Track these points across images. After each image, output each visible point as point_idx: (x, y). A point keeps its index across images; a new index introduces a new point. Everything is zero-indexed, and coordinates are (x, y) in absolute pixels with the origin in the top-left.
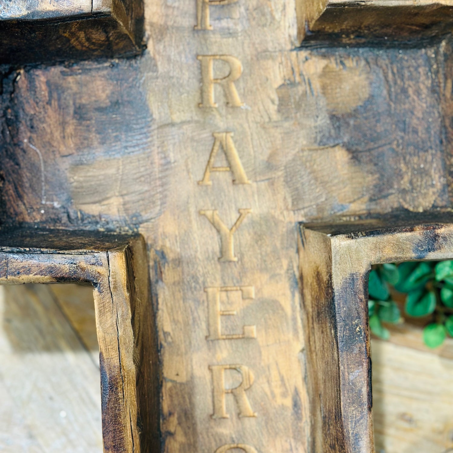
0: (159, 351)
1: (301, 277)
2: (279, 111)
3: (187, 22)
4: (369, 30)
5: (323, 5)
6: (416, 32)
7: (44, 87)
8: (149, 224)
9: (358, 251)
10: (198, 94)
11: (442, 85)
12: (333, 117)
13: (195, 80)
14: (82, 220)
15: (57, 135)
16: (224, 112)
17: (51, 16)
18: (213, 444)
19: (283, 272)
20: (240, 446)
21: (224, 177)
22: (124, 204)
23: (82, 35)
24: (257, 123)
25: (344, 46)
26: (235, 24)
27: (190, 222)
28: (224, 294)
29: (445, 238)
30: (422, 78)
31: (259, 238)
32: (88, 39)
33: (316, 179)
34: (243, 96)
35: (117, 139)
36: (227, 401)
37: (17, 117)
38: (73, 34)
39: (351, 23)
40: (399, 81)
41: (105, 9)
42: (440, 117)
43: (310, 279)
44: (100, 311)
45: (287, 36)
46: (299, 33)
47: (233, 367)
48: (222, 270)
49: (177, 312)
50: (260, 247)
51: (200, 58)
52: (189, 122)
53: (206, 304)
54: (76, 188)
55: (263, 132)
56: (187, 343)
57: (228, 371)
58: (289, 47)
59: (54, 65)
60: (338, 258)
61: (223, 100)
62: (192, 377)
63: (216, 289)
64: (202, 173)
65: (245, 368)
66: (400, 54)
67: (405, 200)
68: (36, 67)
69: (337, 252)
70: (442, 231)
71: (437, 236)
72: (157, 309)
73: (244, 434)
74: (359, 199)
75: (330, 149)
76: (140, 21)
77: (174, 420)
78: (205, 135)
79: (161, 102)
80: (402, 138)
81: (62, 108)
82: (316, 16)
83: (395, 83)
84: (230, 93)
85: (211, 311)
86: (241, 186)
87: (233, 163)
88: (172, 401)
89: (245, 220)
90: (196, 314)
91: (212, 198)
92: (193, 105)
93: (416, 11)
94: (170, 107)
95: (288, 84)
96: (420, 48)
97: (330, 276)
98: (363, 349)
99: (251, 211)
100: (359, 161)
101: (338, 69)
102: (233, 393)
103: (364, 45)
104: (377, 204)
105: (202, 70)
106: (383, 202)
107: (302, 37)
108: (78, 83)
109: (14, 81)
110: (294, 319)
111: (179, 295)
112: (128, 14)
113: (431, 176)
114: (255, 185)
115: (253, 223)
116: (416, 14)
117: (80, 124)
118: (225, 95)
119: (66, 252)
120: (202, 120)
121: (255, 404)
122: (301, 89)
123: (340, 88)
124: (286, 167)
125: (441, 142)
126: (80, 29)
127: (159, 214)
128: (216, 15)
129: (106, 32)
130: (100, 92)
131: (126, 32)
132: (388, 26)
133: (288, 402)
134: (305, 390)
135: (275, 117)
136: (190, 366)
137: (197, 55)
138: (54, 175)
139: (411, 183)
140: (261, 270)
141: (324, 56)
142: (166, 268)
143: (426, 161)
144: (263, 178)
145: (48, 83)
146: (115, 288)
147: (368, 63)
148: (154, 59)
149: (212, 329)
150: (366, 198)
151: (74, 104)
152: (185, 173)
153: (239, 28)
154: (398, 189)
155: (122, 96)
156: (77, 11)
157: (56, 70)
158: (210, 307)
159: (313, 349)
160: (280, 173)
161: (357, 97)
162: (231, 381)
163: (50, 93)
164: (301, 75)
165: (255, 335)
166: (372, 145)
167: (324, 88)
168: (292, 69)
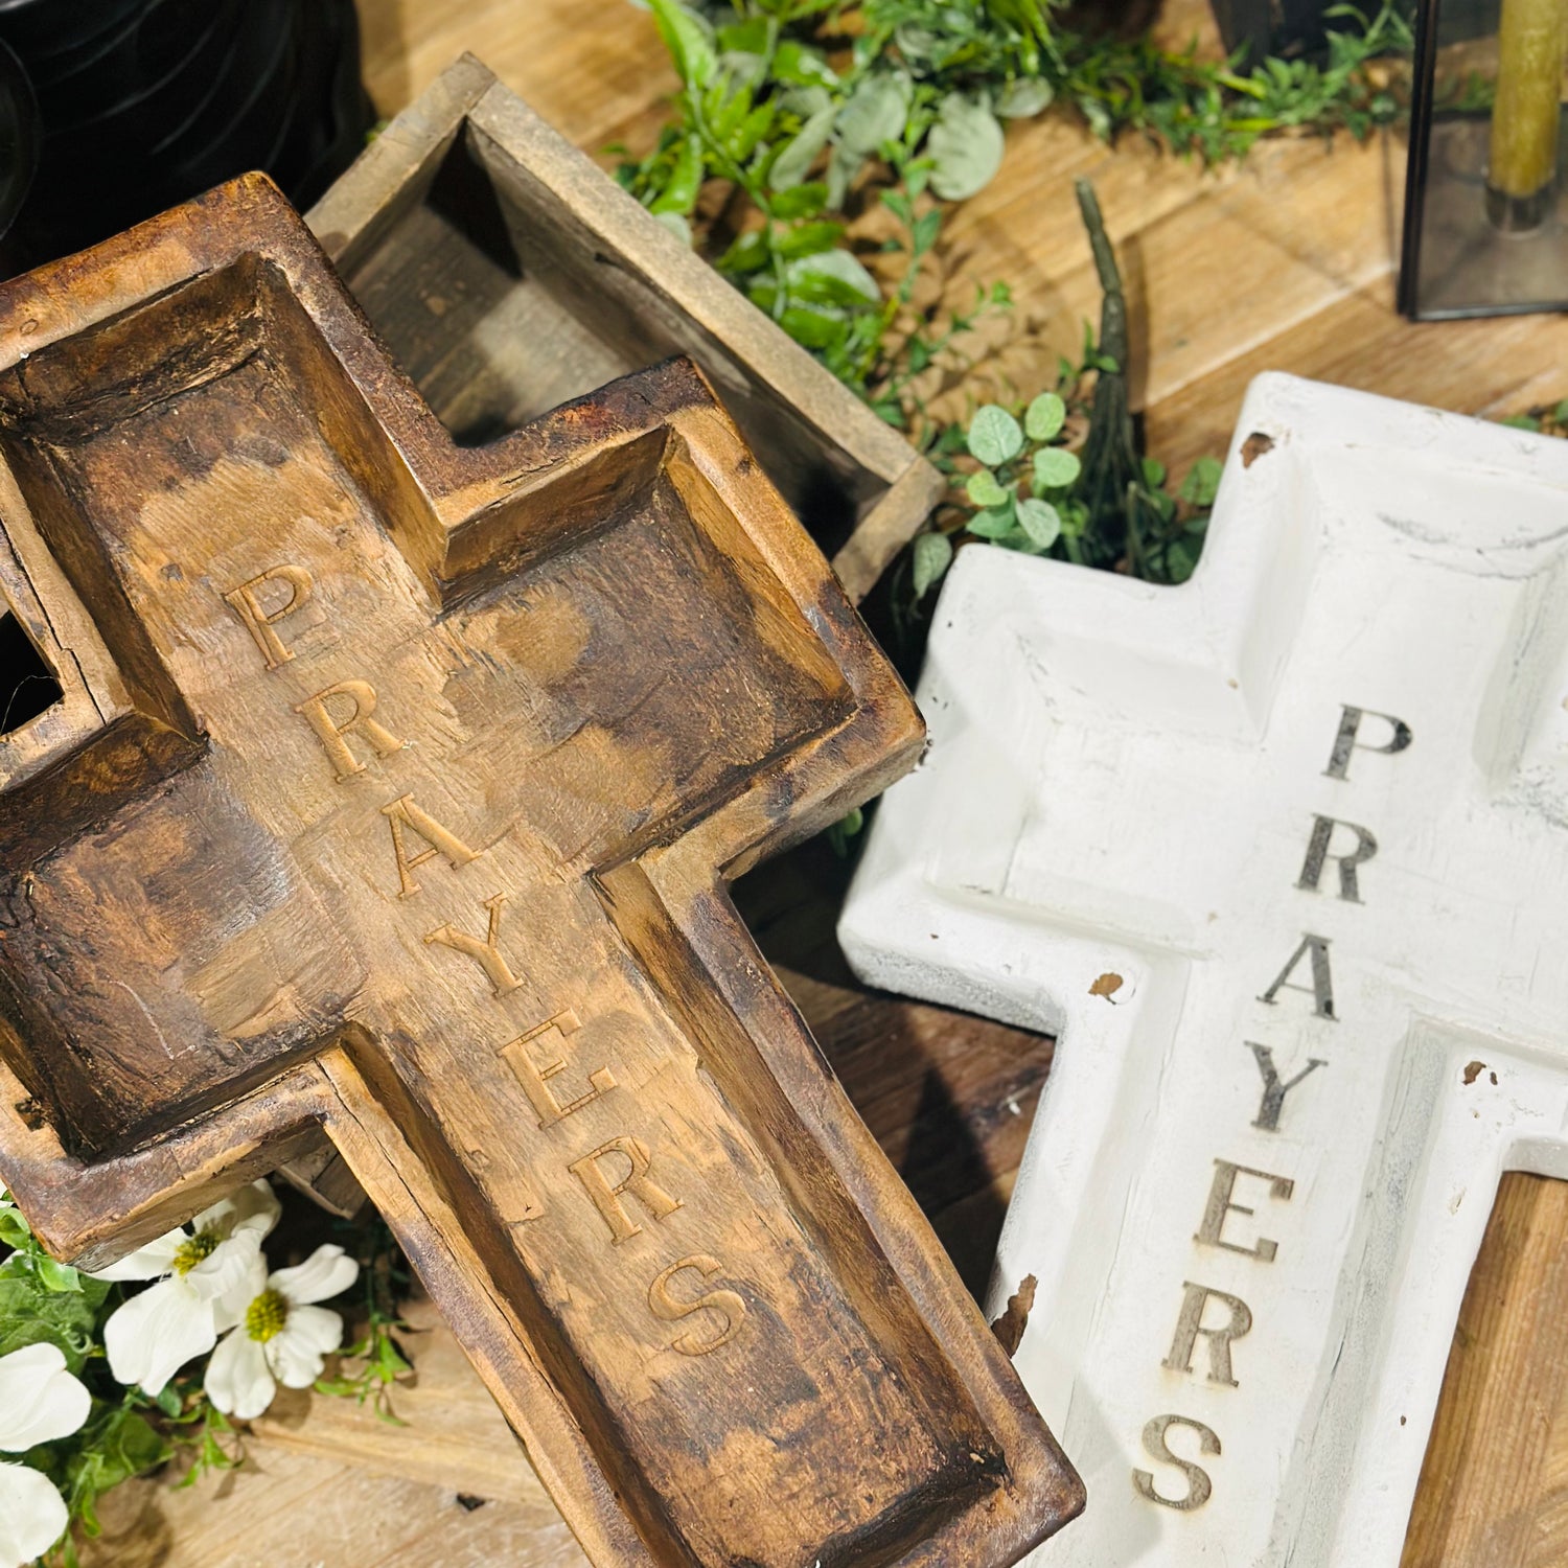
0: (476, 1187)
1: (637, 954)
2: (464, 723)
3: (251, 666)
4: (532, 535)
5: (442, 535)
6: (605, 502)
7: (79, 881)
8: (358, 1001)
9: (687, 858)
10: (327, 763)
11: (689, 557)
12: (553, 689)
13: (310, 746)
14: (249, 1052)
15: (138, 942)
16: (381, 770)
17: (46, 762)
18: (640, 1284)
19: (604, 962)
20: (682, 1264)
21: (434, 868)
22: (300, 993)
23: (103, 767)
24: (440, 759)
25: (511, 576)
26: (325, 631)
27: (420, 963)
28: (531, 1045)
29: (801, 773)
30: (656, 562)
31: (539, 932)
32: (115, 771)
33: (577, 794)
34: (396, 729)
35: (237, 897)
36: (625, 1206)
37: (60, 950)
38: (90, 773)
39: (499, 540)
40: (622, 585)
41: (123, 711)
42: (712, 606)
43: (647, 947)
44: (351, 1152)
45: (415, 607)
46: (430, 593)
47: (607, 1148)
48: (508, 1010)
49: (473, 1111)
50: (548, 942)
51: (298, 709)
52: (335, 813)
53: (511, 1076)
54: (211, 1007)
55: (457, 768)
56: (514, 1150)
57: (602, 1160)
58: (428, 622)
59: (77, 839)
60: (663, 882)
61: (369, 752)
62: (551, 1198)
63: (515, 1045)
64: (396, 878)
65: (626, 1141)
66: (604, 544)
67: (731, 756)
68: (51, 857)
69: (658, 876)
70: (792, 766)
71: (791, 775)
72: (441, 1124)
73: (680, 1242)
74: (659, 790)
75: (575, 740)
76: (178, 701)
77: (558, 1280)
78: (371, 820)
79: (275, 806)
80: (675, 665)
81: (124, 898)
82: (442, 558)
83: (620, 591)
84: (376, 736)
85: (526, 1083)
86: (467, 866)
87: (436, 839)
88: (539, 1253)
89: (503, 915)
90: (504, 1101)
91: (433, 909)
92: (326, 783)
93: (583, 474)
94: (292, 807)
95: (457, 675)
96: (628, 521)
97: (669, 919)
98: (773, 996)
99: (505, 895)
100: (630, 733)
101: (521, 615)
102: (627, 1187)
103: (539, 561)
104: (691, 784)
105: (311, 725)
106: (700, 775)
107: (439, 598)
108: (128, 847)
109: (27, 896)
110: (661, 1024)
111: (463, 1085)
112: (156, 700)
113: (750, 699)
114: (487, 853)
115: (517, 912)
116: (586, 479)
117: (167, 907)
118: (370, 743)
119: (252, 1093)
120: (353, 800)
121: (671, 1187)
122: (480, 673)
123: (540, 641)
124: (521, 801)
125: (736, 640)
126: (97, 761)
127: (365, 978)
128: (289, 636)
129: (138, 744)
130: (171, 840)
131: (169, 728)
132: (558, 513)
133: (721, 1155)
134: (736, 1122)
135: (463, 734)
136: (538, 1186)
137: (292, 707)
138: (166, 1005)
139: (724, 723)
140: (570, 978)
141: (489, 607)
142: (419, 1053)
143: (729, 681)
144: (494, 837)
145: (81, 871)
146: (355, 1105)
147: (560, 582)
148: (229, 747)
149: (542, 1109)
150: (671, 784)
151: (139, 881)
152: (371, 893)
153: (337, 634)
154: (712, 744)
155: (209, 830)
156: (84, 735)
157: (84, 847)
158: (521, 1077)
159: (711, 1049)
160: (518, 815)
161: (573, 641)
162: (615, 1172)
163: (94, 885)
164: (468, 652)
165: (614, 1082)
166: (635, 700)
167: (514, 653)
168: (450, 650)
